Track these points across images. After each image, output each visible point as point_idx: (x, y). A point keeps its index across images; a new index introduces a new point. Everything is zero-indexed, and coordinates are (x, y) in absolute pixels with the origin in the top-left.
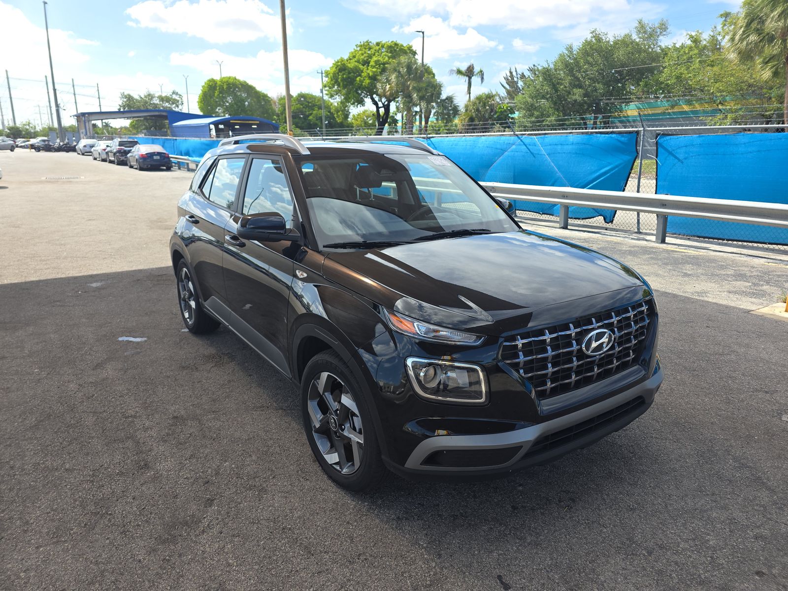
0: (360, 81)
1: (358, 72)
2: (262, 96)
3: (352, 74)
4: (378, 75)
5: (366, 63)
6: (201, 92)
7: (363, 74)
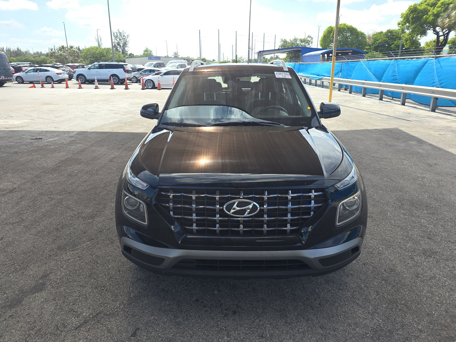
0: (426, 18)
1: (425, 12)
2: (361, 34)
3: (421, 14)
4: (441, 13)
5: (434, 5)
6: (323, 35)
7: (429, 13)
